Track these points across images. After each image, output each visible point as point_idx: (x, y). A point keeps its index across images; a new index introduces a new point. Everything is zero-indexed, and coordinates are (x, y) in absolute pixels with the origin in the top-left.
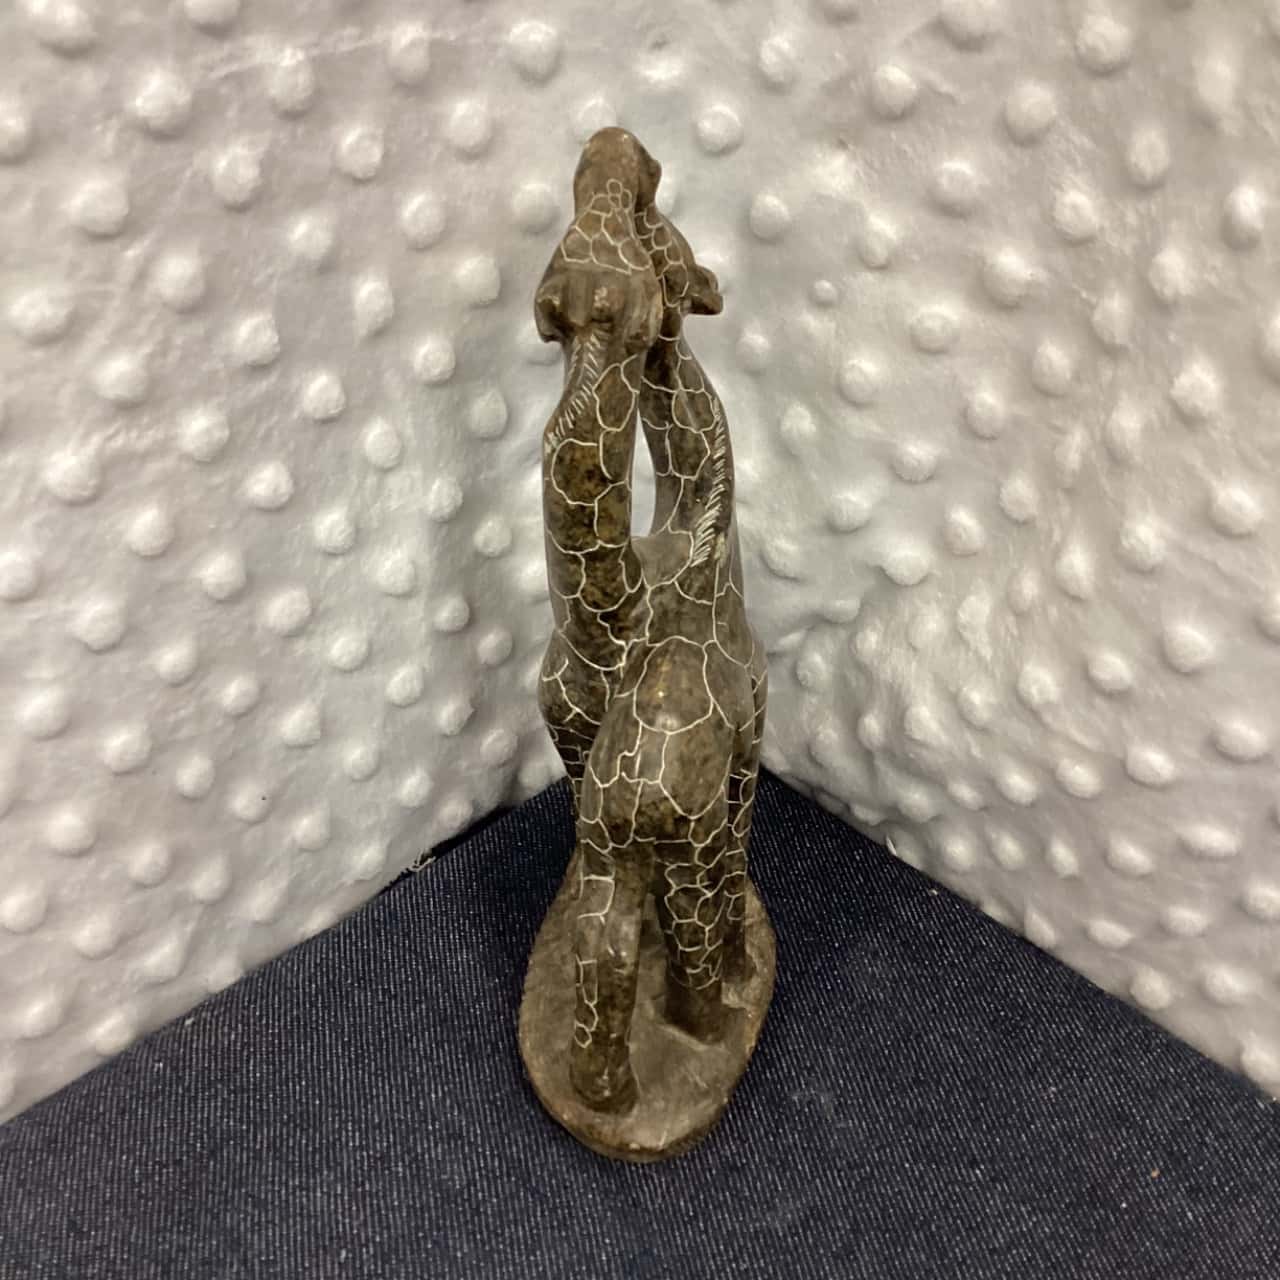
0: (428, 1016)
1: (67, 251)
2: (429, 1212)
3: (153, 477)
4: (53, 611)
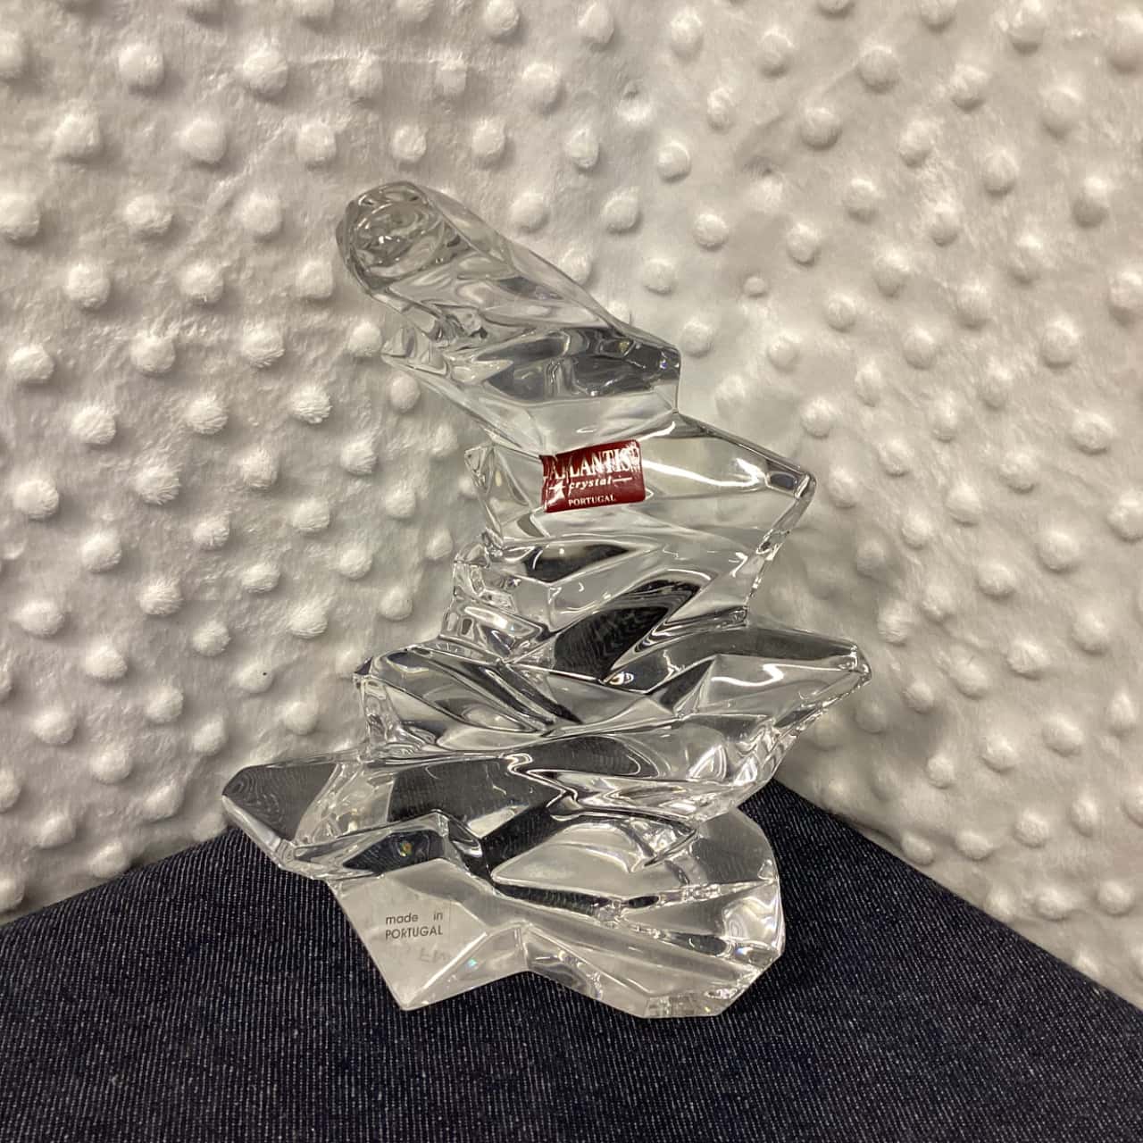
1: (174, 170)
3: (212, 371)
4: (120, 464)
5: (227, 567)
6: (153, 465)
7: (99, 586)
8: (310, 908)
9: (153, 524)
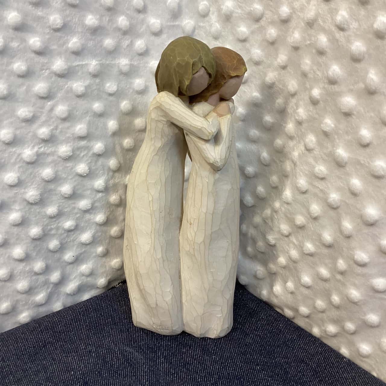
0: (111, 322)
1: (33, 100)
2: (99, 365)
3: (50, 161)
4: (21, 191)
5: (58, 223)
6: (32, 191)
7: (15, 230)
8: (85, 333)
9: (32, 210)
